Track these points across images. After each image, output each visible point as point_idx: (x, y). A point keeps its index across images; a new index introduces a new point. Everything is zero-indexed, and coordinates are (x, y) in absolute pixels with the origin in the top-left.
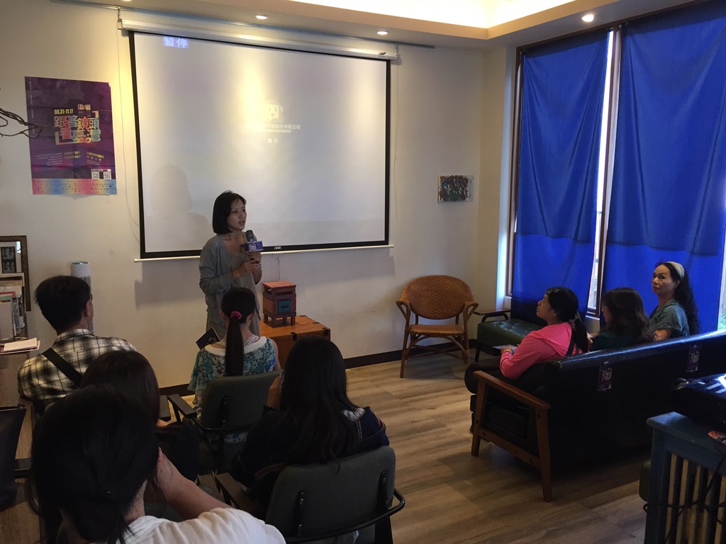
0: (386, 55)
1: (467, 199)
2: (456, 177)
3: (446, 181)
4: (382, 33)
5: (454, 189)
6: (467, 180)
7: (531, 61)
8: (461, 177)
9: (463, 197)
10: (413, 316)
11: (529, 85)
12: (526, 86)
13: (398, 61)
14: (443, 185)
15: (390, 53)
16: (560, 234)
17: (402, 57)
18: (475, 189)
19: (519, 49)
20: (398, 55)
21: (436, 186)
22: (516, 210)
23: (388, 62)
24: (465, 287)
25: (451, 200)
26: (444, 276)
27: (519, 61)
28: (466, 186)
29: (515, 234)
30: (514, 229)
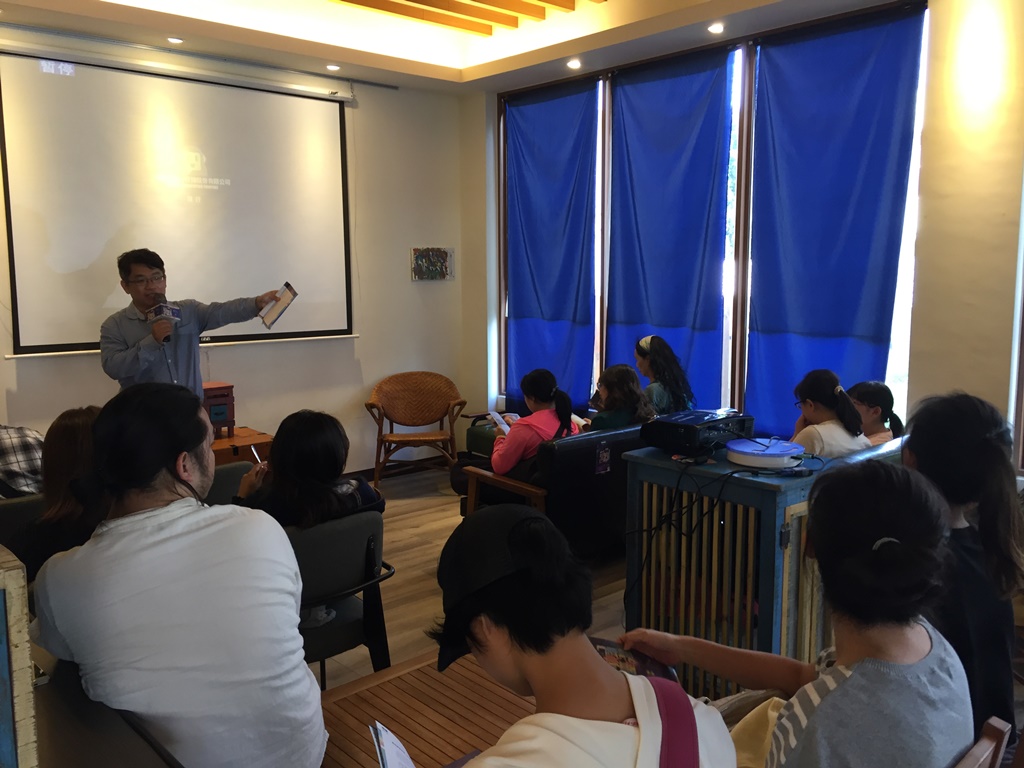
0: (339, 95)
1: (448, 277)
2: (433, 250)
3: (421, 254)
4: (333, 68)
5: (431, 265)
6: (446, 254)
7: (514, 110)
8: (439, 250)
9: (442, 275)
10: (386, 422)
11: (513, 139)
12: (510, 141)
13: (353, 104)
14: (417, 259)
15: (343, 93)
16: (557, 316)
17: (357, 99)
18: (456, 264)
19: (501, 96)
20: (354, 96)
21: (408, 261)
22: (506, 289)
23: (342, 104)
24: (450, 384)
25: (427, 278)
26: (423, 373)
27: (501, 111)
28: (445, 261)
29: (506, 319)
30: (505, 312)
